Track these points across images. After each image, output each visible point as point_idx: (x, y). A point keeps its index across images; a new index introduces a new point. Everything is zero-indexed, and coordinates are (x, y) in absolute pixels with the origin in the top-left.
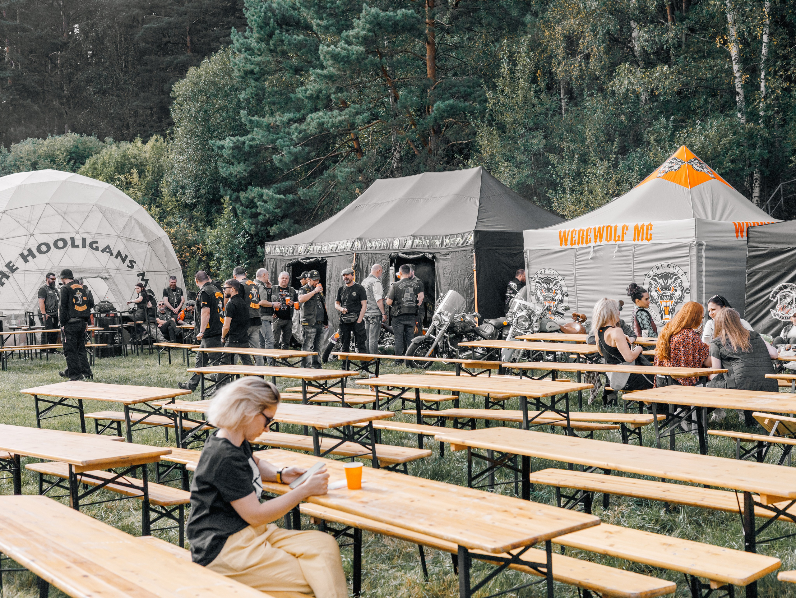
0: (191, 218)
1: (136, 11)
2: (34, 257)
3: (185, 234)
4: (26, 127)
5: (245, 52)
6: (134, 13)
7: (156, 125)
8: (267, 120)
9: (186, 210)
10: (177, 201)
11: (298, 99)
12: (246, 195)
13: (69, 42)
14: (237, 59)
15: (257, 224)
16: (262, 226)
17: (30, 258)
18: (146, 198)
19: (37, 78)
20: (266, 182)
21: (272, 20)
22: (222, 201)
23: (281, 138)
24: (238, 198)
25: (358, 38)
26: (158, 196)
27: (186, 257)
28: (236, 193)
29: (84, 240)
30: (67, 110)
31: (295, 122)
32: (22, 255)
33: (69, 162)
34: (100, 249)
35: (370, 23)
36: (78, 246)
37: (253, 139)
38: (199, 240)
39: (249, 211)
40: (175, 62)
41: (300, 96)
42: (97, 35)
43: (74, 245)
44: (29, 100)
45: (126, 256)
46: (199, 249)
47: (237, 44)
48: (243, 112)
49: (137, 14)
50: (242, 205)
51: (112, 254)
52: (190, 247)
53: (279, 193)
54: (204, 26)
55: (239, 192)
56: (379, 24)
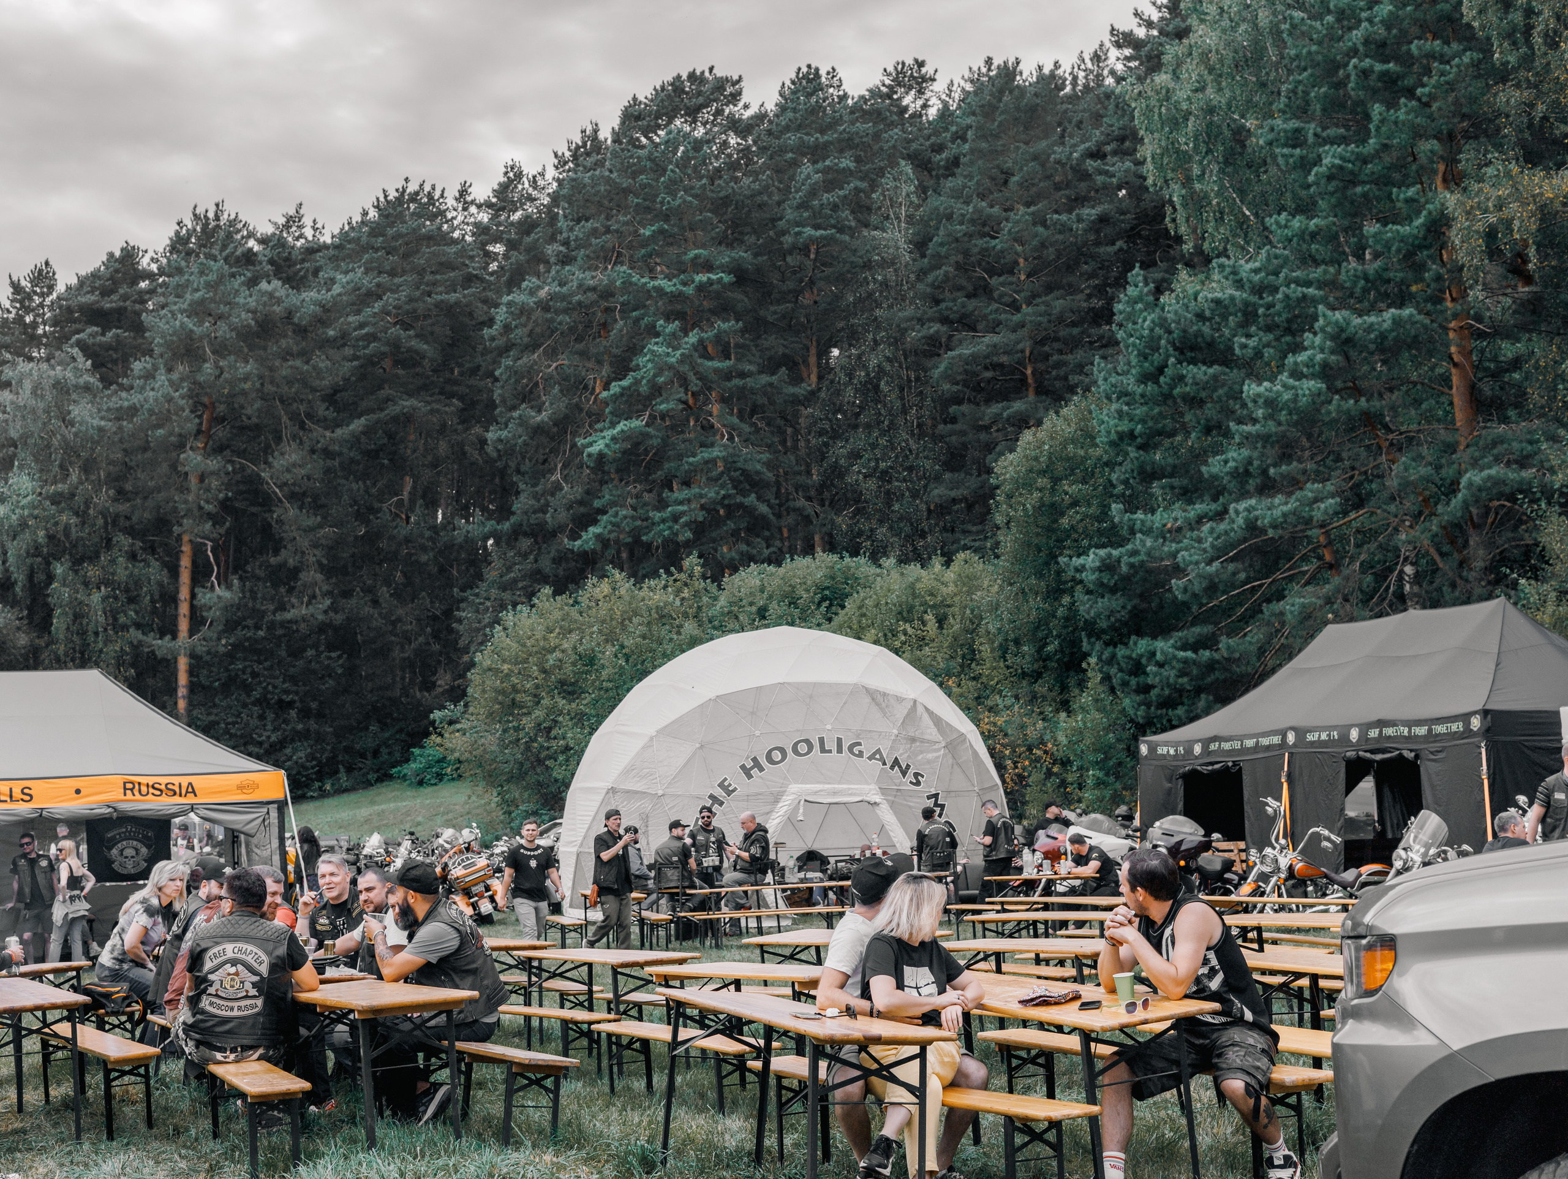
0: (1034, 698)
1: (935, 327)
2: (761, 769)
3: (1023, 727)
4: (748, 545)
5: (1118, 398)
6: (932, 331)
7: (974, 529)
8: (1159, 519)
9: (1025, 683)
10: (1008, 667)
11: (1215, 477)
12: (1128, 653)
13: (820, 389)
14: (1105, 412)
15: (1148, 705)
16: (1157, 708)
17: (755, 772)
18: (952, 663)
19: (765, 457)
20: (1161, 630)
21: (1163, 342)
22: (1084, 665)
23: (1186, 549)
24: (1113, 656)
25: (1313, 366)
26: (972, 660)
27: (1024, 769)
28: (1110, 649)
29: (839, 740)
30: (818, 509)
31: (1211, 519)
32: (743, 767)
33: (819, 604)
34: (866, 755)
35: (1334, 338)
36: (830, 751)
37: (1134, 553)
38: (1047, 737)
39: (1133, 681)
40: (1005, 415)
41: (1215, 470)
42: (868, 375)
43: (823, 750)
44: (753, 495)
45: (908, 767)
46: (1046, 752)
47: (1103, 386)
48: (1116, 508)
49: (937, 332)
50: (1121, 670)
51: (884, 764)
52: (1030, 749)
53: (1184, 648)
54: (1056, 345)
55: (1115, 647)
56: (1349, 341)
